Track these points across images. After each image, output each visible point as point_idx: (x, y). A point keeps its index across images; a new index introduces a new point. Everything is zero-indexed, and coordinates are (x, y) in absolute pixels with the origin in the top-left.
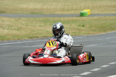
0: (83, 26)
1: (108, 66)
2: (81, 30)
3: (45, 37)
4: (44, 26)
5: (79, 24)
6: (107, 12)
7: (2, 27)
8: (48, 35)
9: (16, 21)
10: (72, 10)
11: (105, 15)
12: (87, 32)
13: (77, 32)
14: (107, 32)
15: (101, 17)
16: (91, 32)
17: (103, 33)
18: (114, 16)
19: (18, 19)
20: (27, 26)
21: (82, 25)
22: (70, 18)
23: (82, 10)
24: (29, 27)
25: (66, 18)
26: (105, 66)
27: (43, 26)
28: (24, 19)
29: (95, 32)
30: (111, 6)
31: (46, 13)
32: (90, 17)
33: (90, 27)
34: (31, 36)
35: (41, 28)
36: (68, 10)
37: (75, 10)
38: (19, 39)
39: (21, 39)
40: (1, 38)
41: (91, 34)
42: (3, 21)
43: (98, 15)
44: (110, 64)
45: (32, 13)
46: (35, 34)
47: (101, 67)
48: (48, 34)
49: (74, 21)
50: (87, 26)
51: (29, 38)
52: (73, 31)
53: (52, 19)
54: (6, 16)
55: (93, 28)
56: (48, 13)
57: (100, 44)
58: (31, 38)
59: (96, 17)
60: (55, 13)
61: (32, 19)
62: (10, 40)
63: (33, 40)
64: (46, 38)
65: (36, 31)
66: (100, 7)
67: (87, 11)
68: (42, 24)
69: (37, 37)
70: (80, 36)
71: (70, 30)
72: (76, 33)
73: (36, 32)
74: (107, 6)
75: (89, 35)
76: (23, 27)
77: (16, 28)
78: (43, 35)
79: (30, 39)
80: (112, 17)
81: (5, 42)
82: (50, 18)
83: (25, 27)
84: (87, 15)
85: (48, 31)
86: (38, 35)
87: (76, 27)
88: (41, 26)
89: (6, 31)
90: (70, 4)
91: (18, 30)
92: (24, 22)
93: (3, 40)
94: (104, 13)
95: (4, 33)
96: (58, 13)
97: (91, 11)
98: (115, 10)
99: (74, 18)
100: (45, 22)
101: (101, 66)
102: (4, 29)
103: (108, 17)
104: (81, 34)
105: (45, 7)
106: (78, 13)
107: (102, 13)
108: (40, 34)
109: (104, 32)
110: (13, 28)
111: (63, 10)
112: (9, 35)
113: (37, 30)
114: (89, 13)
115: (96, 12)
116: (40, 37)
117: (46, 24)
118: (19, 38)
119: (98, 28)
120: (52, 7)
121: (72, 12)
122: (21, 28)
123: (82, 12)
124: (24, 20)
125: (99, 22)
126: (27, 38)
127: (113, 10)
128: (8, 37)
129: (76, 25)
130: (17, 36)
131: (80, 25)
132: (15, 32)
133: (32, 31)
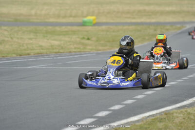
0: (88, 39)
2: (86, 45)
3: (38, 54)
4: (36, 39)
5: (82, 37)
6: (118, 20)
8: (42, 51)
10: (71, 16)
12: (94, 48)
13: (82, 48)
15: (111, 27)
16: (100, 48)
18: (129, 26)
20: (12, 38)
21: (86, 37)
22: (69, 28)
23: (85, 17)
24: (15, 39)
25: (64, 27)
27: (33, 38)
28: (5, 28)
29: (106, 48)
30: (123, 12)
31: (35, 21)
32: (96, 27)
33: (97, 41)
34: (20, 52)
35: (32, 41)
36: (65, 17)
37: (75, 17)
38: (3, 57)
39: (6, 56)
41: (100, 50)
45: (16, 20)
46: (25, 50)
48: (42, 49)
49: (74, 32)
50: (94, 39)
51: (17, 56)
52: (75, 46)
53: (45, 29)
55: (102, 42)
56: (38, 21)
58: (21, 55)
59: (104, 27)
60: (47, 20)
61: (16, 29)
64: (40, 55)
65: (25, 45)
66: (109, 13)
67: (91, 18)
68: (32, 36)
69: (28, 54)
70: (87, 53)
71: (71, 45)
72: (79, 48)
73: (26, 47)
74: (118, 12)
75: (99, 52)
76: (6, 39)
78: (36, 51)
79: (19, 56)
80: (126, 27)
82: (41, 28)
83: (10, 39)
84: (92, 24)
85: (41, 46)
86: (28, 52)
87: (78, 40)
88: (31, 39)
90: (67, 8)
92: (6, 33)
94: (114, 21)
96: (52, 20)
97: (97, 18)
98: (129, 18)
99: (75, 28)
100: (35, 32)
101: (134, 96)
103: (120, 27)
104: (87, 50)
105: (33, 12)
106: (79, 20)
107: (112, 21)
111: (59, 16)
113: (27, 44)
114: (95, 22)
115: (103, 20)
117: (37, 36)
118: (3, 55)
119: (109, 41)
120: (43, 12)
121: (71, 20)
123: (86, 19)
124: (6, 30)
125: (108, 33)
126: (14, 55)
129: (78, 38)
131: (84, 38)
133: (20, 46)
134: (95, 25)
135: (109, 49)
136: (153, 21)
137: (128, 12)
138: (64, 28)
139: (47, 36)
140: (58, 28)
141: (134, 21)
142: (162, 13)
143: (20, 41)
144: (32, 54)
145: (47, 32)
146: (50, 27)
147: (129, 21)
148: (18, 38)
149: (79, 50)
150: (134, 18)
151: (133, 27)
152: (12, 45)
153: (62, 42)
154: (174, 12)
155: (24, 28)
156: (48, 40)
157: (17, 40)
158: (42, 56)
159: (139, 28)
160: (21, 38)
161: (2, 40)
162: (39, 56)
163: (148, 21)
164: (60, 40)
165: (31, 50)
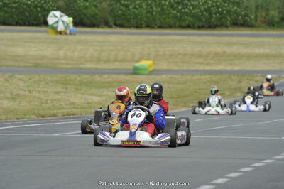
4: (65, 92)
6: (185, 67)
8: (74, 110)
9: (6, 80)
10: (116, 61)
11: (183, 72)
15: (175, 76)
17: (184, 109)
18: (201, 75)
20: (30, 92)
22: (114, 76)
23: (138, 61)
24: (34, 93)
25: (106, 76)
27: (61, 92)
28: (21, 76)
30: (192, 55)
31: (64, 66)
32: (154, 76)
34: (41, 112)
35: (59, 97)
36: (107, 61)
37: (121, 61)
38: (18, 119)
39: (23, 118)
45: (37, 65)
46: (49, 109)
48: (75, 108)
51: (38, 117)
53: (78, 79)
56: (69, 66)
58: (43, 117)
59: (164, 76)
60: (82, 66)
61: (37, 78)
65: (49, 102)
66: (170, 56)
67: (145, 63)
68: (60, 88)
69: (54, 115)
73: (50, 105)
74: (185, 55)
76: (22, 93)
77: (8, 95)
79: (40, 118)
80: (196, 77)
82: (73, 77)
83: (27, 92)
84: (147, 72)
85: (73, 104)
86: (55, 112)
88: (57, 93)
90: (111, 48)
91: (13, 99)
92: (21, 84)
94: (180, 68)
96: (88, 65)
97: (154, 63)
98: (202, 63)
99: (122, 77)
100: (65, 83)
103: (189, 77)
105: (61, 53)
106: (129, 66)
107: (176, 68)
109: (184, 106)
111: (99, 60)
113: (52, 100)
114: (151, 69)
115: (164, 66)
117: (67, 89)
118: (18, 117)
120: (76, 54)
121: (117, 65)
122: (18, 95)
123: (137, 65)
124: (23, 80)
125: (171, 86)
126: (34, 117)
127: (198, 63)
130: (12, 111)
132: (7, 104)
133: (42, 103)
134: (151, 73)
136: (237, 68)
137: (200, 56)
138: (105, 78)
139: (81, 89)
140: (97, 78)
141: (208, 68)
142: (250, 57)
143: (42, 96)
144: (60, 115)
145: (81, 83)
146: (86, 76)
147: (201, 67)
148: (39, 92)
150: (209, 64)
151: (207, 77)
152: (30, 102)
153: (104, 98)
154: (267, 56)
156: (83, 94)
157: (37, 95)
158: (73, 118)
159: (215, 78)
160: (44, 92)
161: (17, 95)
162: (70, 118)
163: (229, 68)
164: (101, 96)
165: (59, 109)
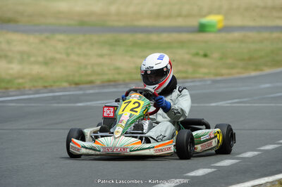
0: (205, 56)
1: (256, 153)
2: (200, 66)
3: (109, 81)
4: (110, 55)
6: (263, 23)
7: (6, 57)
8: (117, 77)
9: (42, 41)
10: (179, 15)
11: (260, 29)
12: (213, 71)
13: (190, 70)
14: (262, 70)
16: (224, 71)
17: (253, 74)
19: (47, 38)
20: (68, 55)
21: (202, 53)
22: (175, 36)
23: (204, 16)
24: (74, 57)
26: (249, 154)
27: (106, 55)
28: (61, 37)
29: (234, 71)
30: (273, 8)
31: (116, 24)
32: (223, 35)
33: (221, 59)
34: (77, 79)
35: (103, 60)
36: (169, 16)
37: (188, 16)
38: (45, 87)
39: (51, 86)
40: (3, 85)
41: (222, 75)
42: (9, 42)
43: (242, 28)
44: (262, 148)
45: (82, 24)
46: (88, 75)
47: (241, 156)
48: (119, 74)
49: (182, 44)
50: (216, 55)
52: (180, 68)
54: (16, 31)
55: (230, 61)
56: (121, 24)
57: (242, 100)
58: (77, 84)
59: (236, 35)
61: (81, 38)
62: (24, 88)
63: (81, 89)
64: (112, 83)
65: (89, 67)
67: (215, 19)
68: (105, 51)
69: (91, 82)
72: (186, 72)
73: (89, 70)
74: (265, 8)
75: (219, 78)
76: (58, 56)
77: (40, 59)
78: (106, 78)
79: (73, 86)
80: (275, 35)
81: (11, 93)
83: (64, 56)
84: (215, 29)
85: (117, 69)
86: (93, 78)
87: (187, 57)
88: (101, 56)
89: (15, 68)
91: (46, 63)
92: (60, 46)
93: (6, 88)
94: (257, 24)
95: (11, 72)
96: (145, 22)
97: (226, 18)
99: (185, 36)
100: (113, 44)
102: (10, 62)
104: (198, 75)
105: (113, 9)
106: (194, 22)
107: (251, 24)
108: (99, 74)
109: (256, 69)
110: (32, 59)
111: (158, 16)
112: (23, 78)
114: (220, 25)
115: (237, 21)
116: (98, 82)
117: (114, 51)
118: (46, 84)
119: (242, 60)
121: (179, 22)
122: (53, 59)
124: (61, 41)
125: (243, 45)
126: (65, 84)
128: (20, 81)
129: (188, 53)
130: (42, 78)
131: (197, 54)
132: (37, 69)
133: (81, 68)
134: (220, 30)
135: (238, 73)
138: (165, 37)
140: (154, 37)
148: (79, 55)
149: (184, 75)
155: (95, 38)
156: (132, 57)
